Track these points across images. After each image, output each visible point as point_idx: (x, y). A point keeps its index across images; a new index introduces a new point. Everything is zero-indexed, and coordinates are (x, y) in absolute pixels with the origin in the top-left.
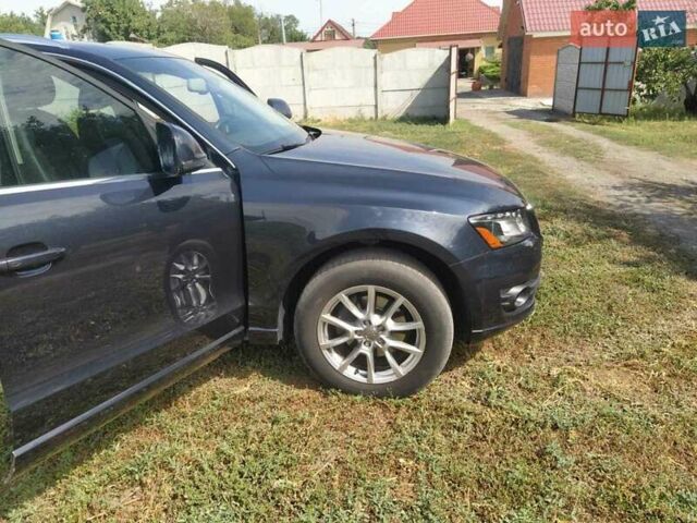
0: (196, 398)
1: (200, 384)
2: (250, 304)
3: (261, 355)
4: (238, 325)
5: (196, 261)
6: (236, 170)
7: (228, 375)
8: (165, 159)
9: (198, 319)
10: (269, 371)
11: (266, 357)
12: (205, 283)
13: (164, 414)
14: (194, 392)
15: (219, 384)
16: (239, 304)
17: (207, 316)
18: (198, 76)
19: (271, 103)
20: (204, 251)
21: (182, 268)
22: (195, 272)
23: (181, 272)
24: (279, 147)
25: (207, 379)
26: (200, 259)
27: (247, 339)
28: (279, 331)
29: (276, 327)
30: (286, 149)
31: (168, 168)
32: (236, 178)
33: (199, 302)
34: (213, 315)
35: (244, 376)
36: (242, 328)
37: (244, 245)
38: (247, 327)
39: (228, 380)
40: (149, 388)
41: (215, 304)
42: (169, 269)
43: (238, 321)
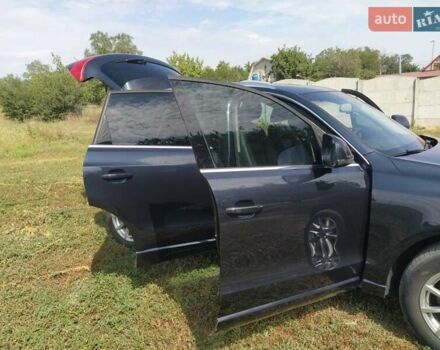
0: (318, 318)
1: (321, 309)
2: (367, 262)
3: (367, 302)
4: (354, 276)
5: (328, 224)
6: (370, 166)
7: (341, 308)
8: (325, 157)
9: (325, 266)
10: (372, 314)
11: (371, 304)
12: (332, 240)
13: (296, 321)
14: (316, 314)
15: (334, 313)
16: (358, 260)
17: (332, 266)
18: (346, 102)
19: (394, 118)
20: (335, 218)
21: (318, 227)
22: (326, 231)
23: (317, 230)
24: (404, 151)
25: (326, 307)
26: (331, 223)
27: (360, 287)
28: (387, 287)
29: (384, 284)
30: (409, 153)
31: (326, 163)
32: (369, 171)
33: (327, 255)
34: (336, 265)
35: (353, 313)
36: (358, 278)
37: (368, 220)
38: (361, 279)
39: (341, 312)
40: (290, 304)
41: (339, 258)
42: (310, 227)
43: (355, 272)
